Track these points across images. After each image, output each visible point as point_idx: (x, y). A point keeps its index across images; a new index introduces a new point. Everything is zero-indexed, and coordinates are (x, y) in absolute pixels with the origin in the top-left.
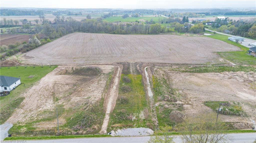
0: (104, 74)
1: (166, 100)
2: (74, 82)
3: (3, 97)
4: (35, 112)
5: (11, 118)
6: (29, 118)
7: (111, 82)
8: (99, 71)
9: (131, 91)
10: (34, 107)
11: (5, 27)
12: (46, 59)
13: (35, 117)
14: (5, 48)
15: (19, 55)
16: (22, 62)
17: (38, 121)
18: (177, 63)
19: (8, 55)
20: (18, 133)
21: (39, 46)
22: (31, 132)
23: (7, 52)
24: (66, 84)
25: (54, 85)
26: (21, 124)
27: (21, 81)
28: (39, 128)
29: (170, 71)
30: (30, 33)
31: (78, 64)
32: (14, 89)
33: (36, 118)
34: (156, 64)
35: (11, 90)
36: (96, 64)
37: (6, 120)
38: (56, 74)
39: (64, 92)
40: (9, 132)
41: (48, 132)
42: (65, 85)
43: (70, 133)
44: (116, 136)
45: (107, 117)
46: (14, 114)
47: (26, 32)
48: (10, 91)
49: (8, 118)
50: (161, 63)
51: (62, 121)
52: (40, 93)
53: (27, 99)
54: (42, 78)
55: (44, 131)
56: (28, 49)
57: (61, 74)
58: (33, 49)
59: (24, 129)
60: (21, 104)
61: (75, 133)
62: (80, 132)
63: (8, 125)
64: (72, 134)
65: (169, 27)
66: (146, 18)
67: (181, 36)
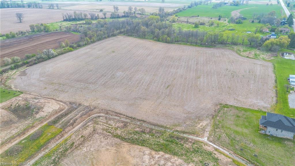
0: (34, 118)
7: (23, 133)
8: (32, 113)
12: (31, 80)
14: (17, 60)
15: (22, 68)
18: (134, 117)
19: (11, 69)
29: (101, 131)
34: (110, 112)
36: (53, 99)
50: (116, 113)
65: (250, 32)
66: (249, 8)
67: (240, 55)
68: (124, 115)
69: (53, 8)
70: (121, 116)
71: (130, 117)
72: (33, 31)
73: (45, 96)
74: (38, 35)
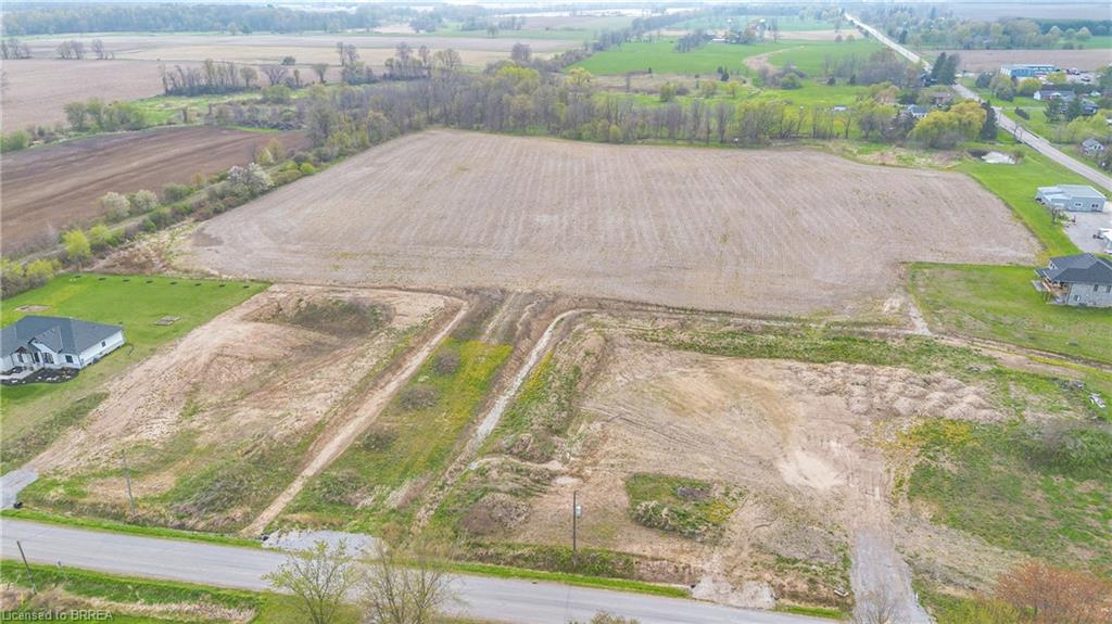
0: (391, 330)
1: (515, 451)
2: (279, 352)
3: (53, 385)
4: (111, 444)
5: (45, 455)
6: (89, 460)
7: (395, 364)
8: (376, 320)
9: (429, 408)
10: (116, 428)
11: (207, 93)
12: (256, 252)
13: (105, 458)
14: (148, 201)
15: (185, 227)
16: (176, 262)
17: (105, 474)
18: (690, 307)
19: (147, 229)
20: (40, 502)
21: (264, 192)
22: (72, 503)
23: (146, 217)
24: (249, 360)
25: (212, 361)
26: (58, 477)
27: (124, 336)
28: (96, 495)
29: (629, 340)
30: (274, 127)
31: (337, 283)
32: (96, 361)
33: (105, 465)
34: (607, 302)
35: (86, 364)
36: (396, 288)
37: (29, 459)
38: (245, 319)
39: (230, 386)
40: (18, 496)
41: (108, 509)
42: (246, 362)
43: (162, 521)
44: (272, 549)
45: (297, 487)
46: (57, 445)
47: (265, 122)
48: (80, 367)
49: (37, 454)
50: (629, 302)
51: (166, 481)
52: (157, 382)
53: (111, 400)
54: (195, 330)
55: (102, 506)
56: (220, 204)
57: (256, 320)
58: (239, 205)
59: (56, 494)
60: (91, 413)
61: (177, 523)
62: (191, 522)
63: (26, 476)
64: (169, 524)
65: (843, 106)
66: (787, 50)
67: (857, 161)
68: (658, 306)
69: (78, 58)
70: (650, 308)
71: (678, 309)
72: (81, 129)
73: (359, 285)
74: (116, 140)
